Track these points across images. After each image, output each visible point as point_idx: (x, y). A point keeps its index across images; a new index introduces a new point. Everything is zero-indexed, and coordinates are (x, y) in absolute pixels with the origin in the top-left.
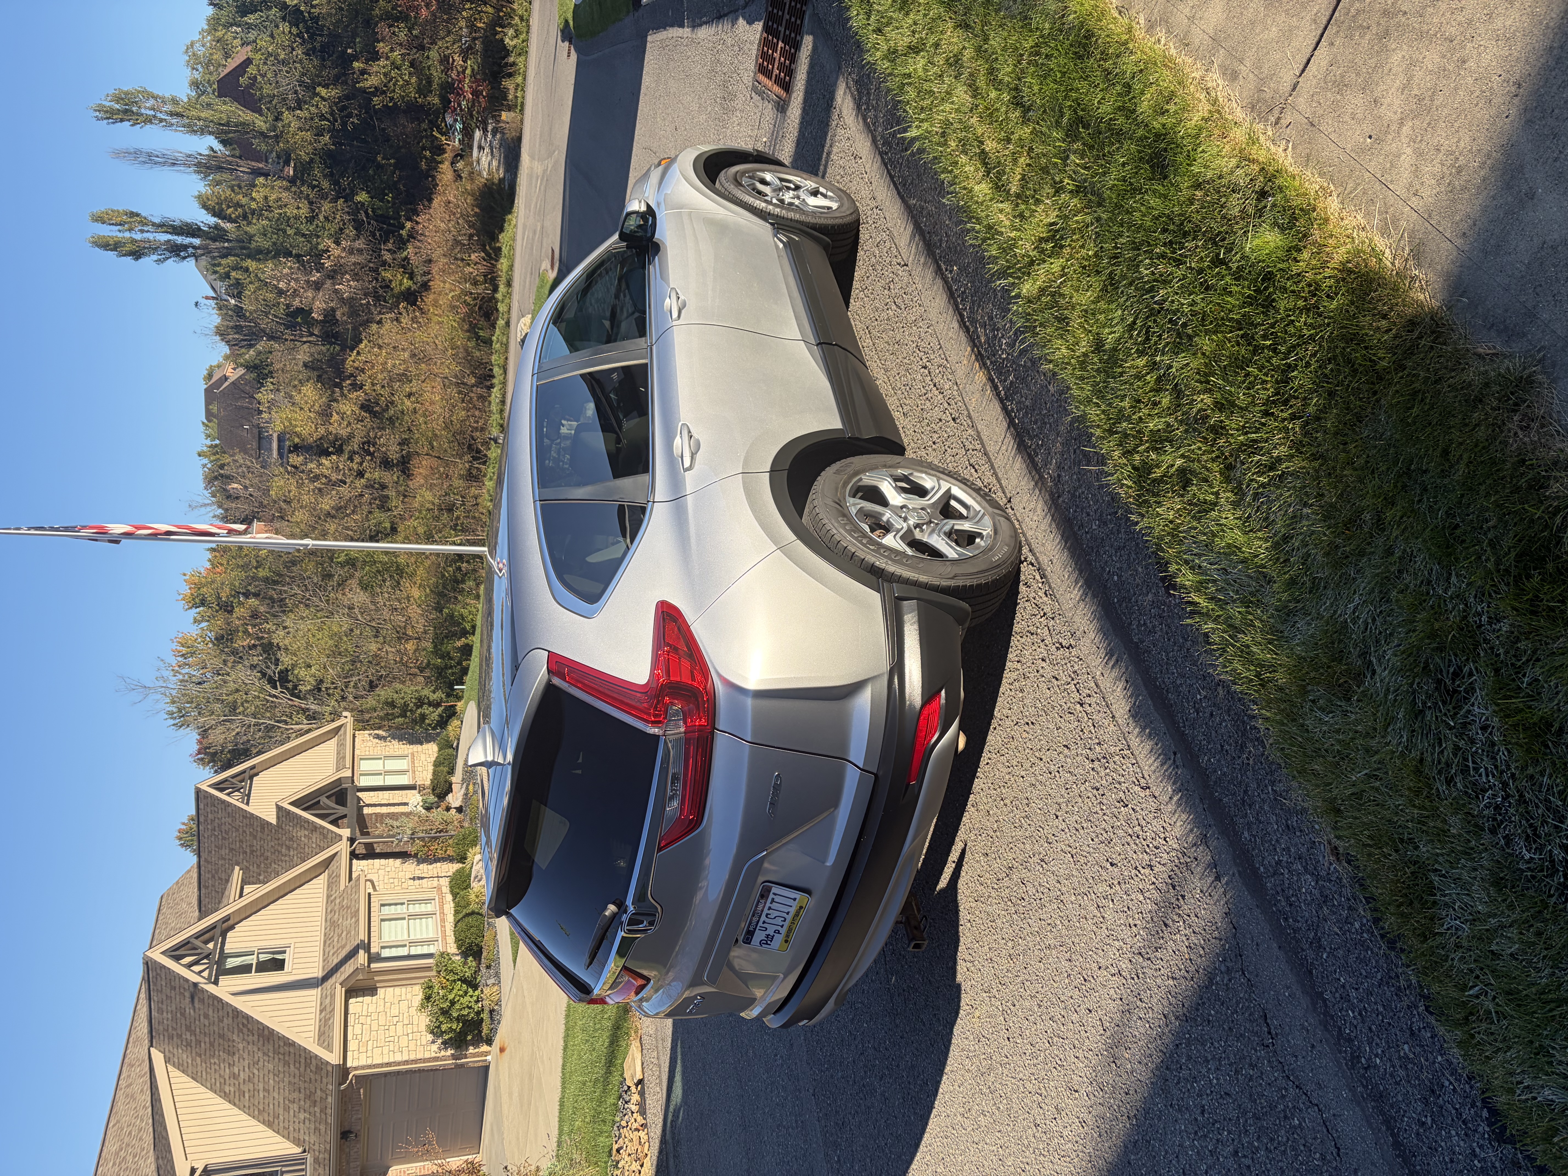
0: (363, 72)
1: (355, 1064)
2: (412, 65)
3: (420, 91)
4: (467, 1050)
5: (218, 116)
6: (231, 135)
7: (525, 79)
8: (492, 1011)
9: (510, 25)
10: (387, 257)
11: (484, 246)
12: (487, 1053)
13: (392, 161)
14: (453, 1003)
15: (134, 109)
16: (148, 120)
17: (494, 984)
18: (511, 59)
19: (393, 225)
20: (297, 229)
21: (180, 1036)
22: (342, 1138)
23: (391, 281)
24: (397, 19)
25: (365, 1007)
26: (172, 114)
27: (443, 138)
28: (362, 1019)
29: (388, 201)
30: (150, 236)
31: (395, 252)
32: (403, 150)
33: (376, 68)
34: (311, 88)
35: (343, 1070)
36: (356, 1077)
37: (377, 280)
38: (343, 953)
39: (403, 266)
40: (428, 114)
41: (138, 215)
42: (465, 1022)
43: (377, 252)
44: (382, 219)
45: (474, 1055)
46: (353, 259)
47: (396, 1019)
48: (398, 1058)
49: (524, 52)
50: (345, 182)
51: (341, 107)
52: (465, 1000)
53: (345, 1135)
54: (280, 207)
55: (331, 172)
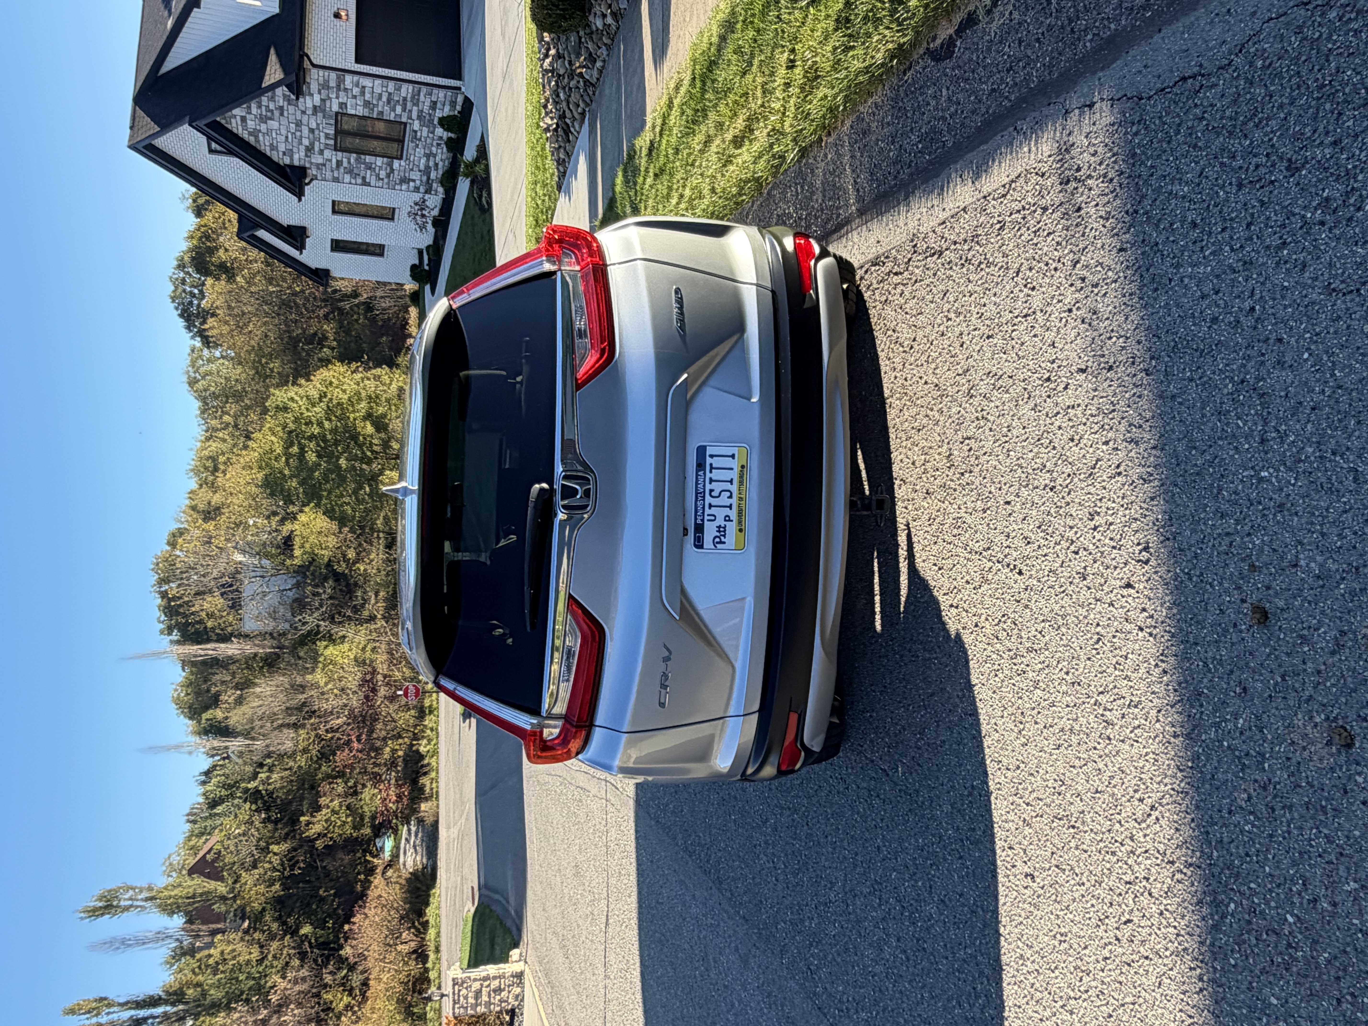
0: (308, 823)
2: (348, 807)
3: (355, 828)
5: (186, 891)
6: (197, 905)
7: (437, 773)
9: (423, 737)
10: (328, 979)
11: (413, 923)
13: (332, 892)
15: (115, 903)
16: (127, 909)
18: (426, 762)
19: (333, 949)
20: (248, 973)
23: (331, 1002)
24: (336, 777)
26: (147, 899)
27: (375, 860)
29: (329, 928)
30: (115, 1017)
31: (335, 973)
32: (341, 880)
33: (319, 818)
34: (265, 850)
37: (319, 1003)
39: (343, 985)
40: (361, 844)
41: (105, 999)
43: (319, 976)
44: (323, 945)
46: (297, 988)
49: (435, 753)
50: (291, 921)
51: (290, 859)
54: (234, 958)
55: (280, 915)
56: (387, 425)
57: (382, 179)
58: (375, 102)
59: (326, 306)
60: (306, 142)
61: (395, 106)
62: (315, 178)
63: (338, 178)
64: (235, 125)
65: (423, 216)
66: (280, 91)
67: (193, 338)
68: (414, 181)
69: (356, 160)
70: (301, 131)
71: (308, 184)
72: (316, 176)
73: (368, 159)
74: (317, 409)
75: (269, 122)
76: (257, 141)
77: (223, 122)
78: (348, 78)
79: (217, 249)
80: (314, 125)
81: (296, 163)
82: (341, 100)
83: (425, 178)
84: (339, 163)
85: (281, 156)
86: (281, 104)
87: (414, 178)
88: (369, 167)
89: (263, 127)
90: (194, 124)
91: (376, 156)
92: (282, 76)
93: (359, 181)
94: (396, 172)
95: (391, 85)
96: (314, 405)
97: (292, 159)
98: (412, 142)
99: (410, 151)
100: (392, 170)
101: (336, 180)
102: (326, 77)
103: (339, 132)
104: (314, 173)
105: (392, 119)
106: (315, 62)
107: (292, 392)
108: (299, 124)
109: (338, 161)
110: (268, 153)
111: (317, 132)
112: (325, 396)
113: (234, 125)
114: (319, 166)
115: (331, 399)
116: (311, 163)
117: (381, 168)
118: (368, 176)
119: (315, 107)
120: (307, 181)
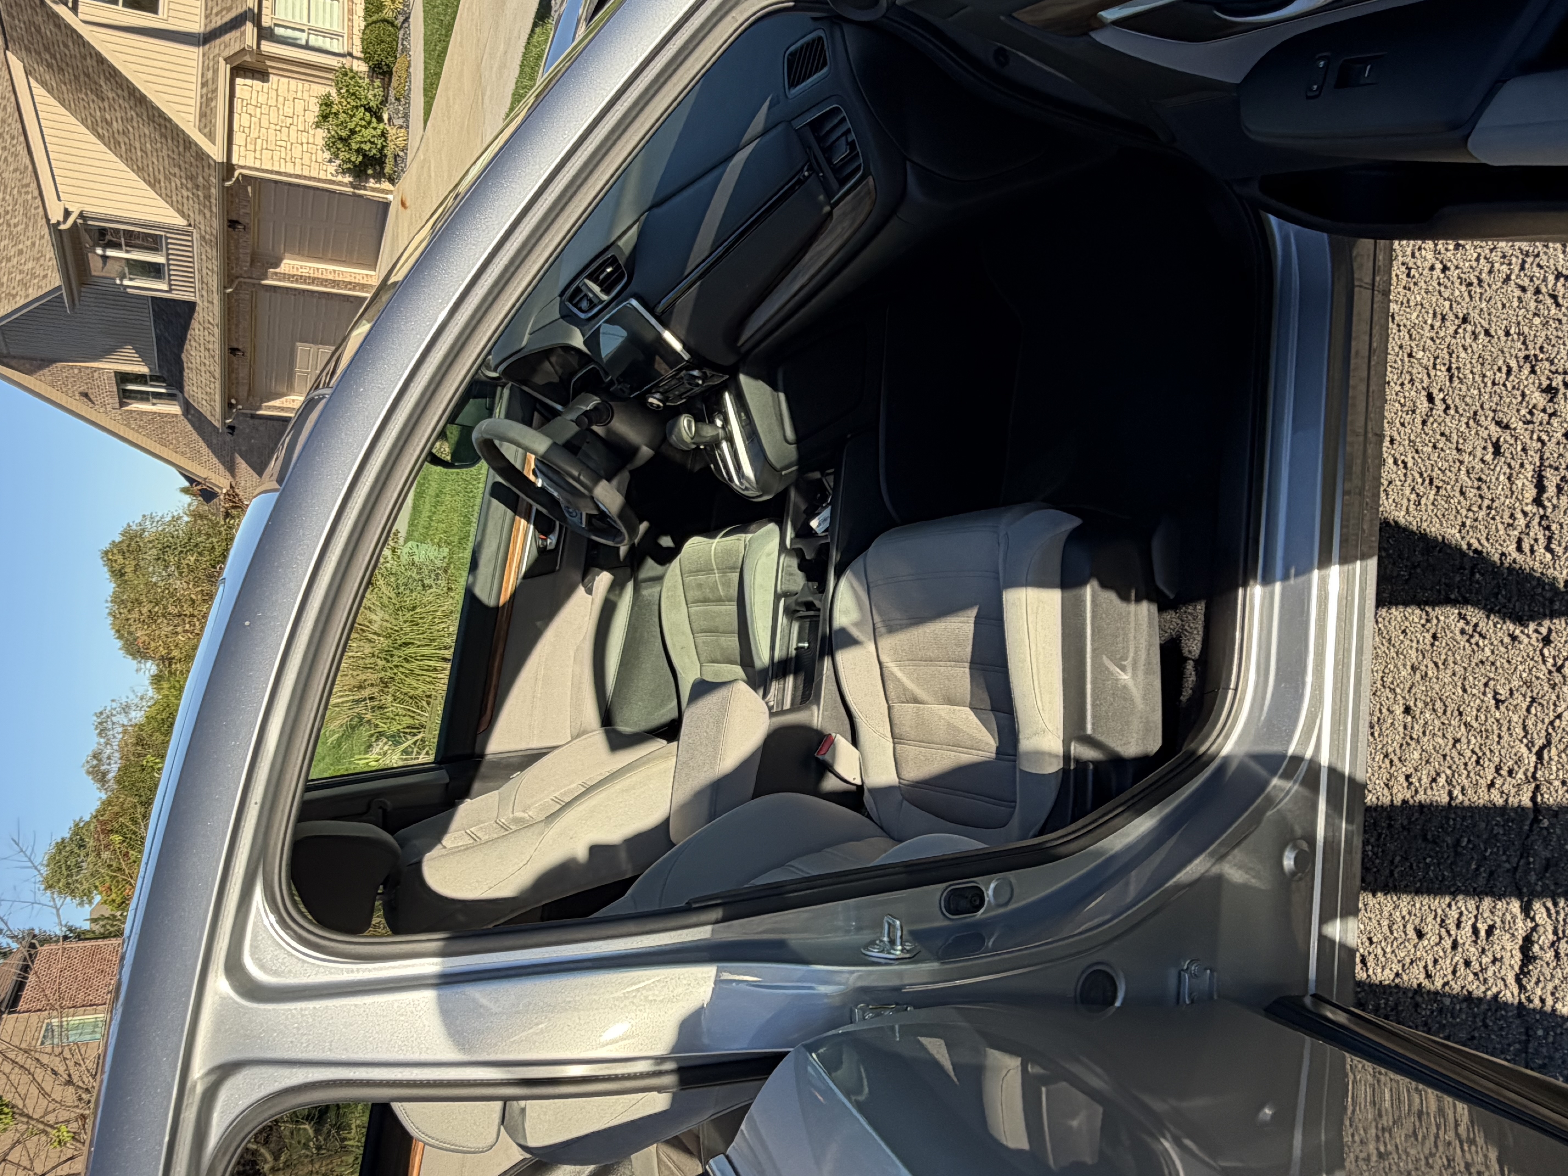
1: (242, 163)
4: (367, 181)
8: (396, 156)
12: (391, 192)
14: (353, 132)
17: (401, 127)
21: (39, 53)
22: (229, 226)
25: (255, 94)
28: (251, 109)
35: (228, 168)
36: (244, 176)
38: (228, 17)
42: (365, 156)
45: (375, 189)
47: (289, 121)
48: (290, 169)
52: (368, 133)
53: (233, 224)
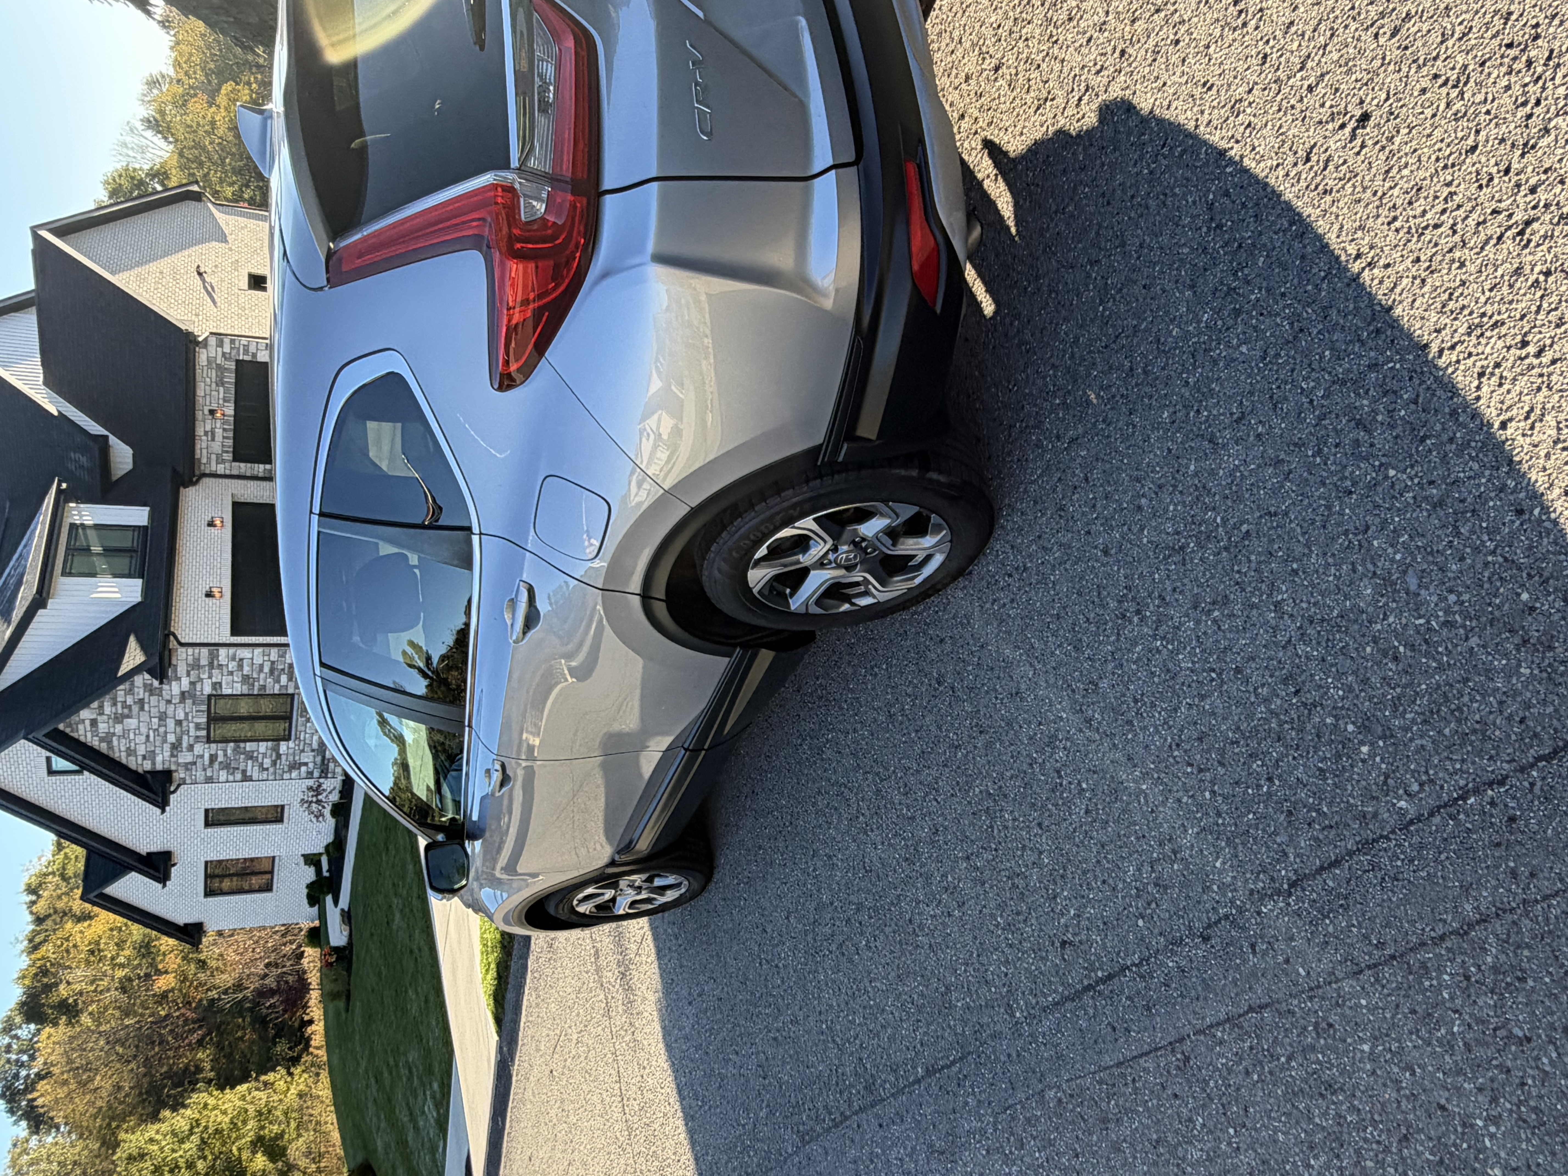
56: (285, 1149)
57: (267, 769)
58: (255, 676)
59: (200, 1027)
60: (171, 738)
61: (279, 676)
62: (183, 782)
63: (211, 778)
64: (84, 733)
65: (319, 802)
66: (139, 680)
67: (16, 1123)
68: (306, 764)
69: (234, 750)
70: (165, 726)
71: (174, 792)
72: (184, 780)
73: (249, 746)
74: (187, 1146)
75: (126, 721)
76: (110, 747)
77: (68, 730)
78: (223, 652)
79: (56, 985)
80: (181, 716)
81: (159, 767)
82: (214, 680)
83: (319, 759)
84: (213, 758)
85: (140, 762)
86: (141, 696)
87: (306, 760)
88: (250, 756)
89: (119, 728)
90: (30, 737)
91: (258, 741)
92: (143, 659)
93: (239, 776)
94: (284, 758)
95: (274, 652)
96: (182, 1141)
97: (154, 763)
98: (302, 716)
99: (299, 728)
100: (279, 756)
101: (209, 780)
102: (196, 655)
103: (213, 719)
104: (182, 776)
105: (276, 692)
106: (183, 641)
107: (151, 1130)
108: (162, 717)
109: (211, 756)
110: (124, 761)
111: (185, 724)
112: (198, 1125)
113: (81, 732)
114: (188, 766)
115: (206, 1127)
116: (178, 764)
117: (264, 755)
118: (249, 768)
119: (183, 694)
120: (172, 789)
